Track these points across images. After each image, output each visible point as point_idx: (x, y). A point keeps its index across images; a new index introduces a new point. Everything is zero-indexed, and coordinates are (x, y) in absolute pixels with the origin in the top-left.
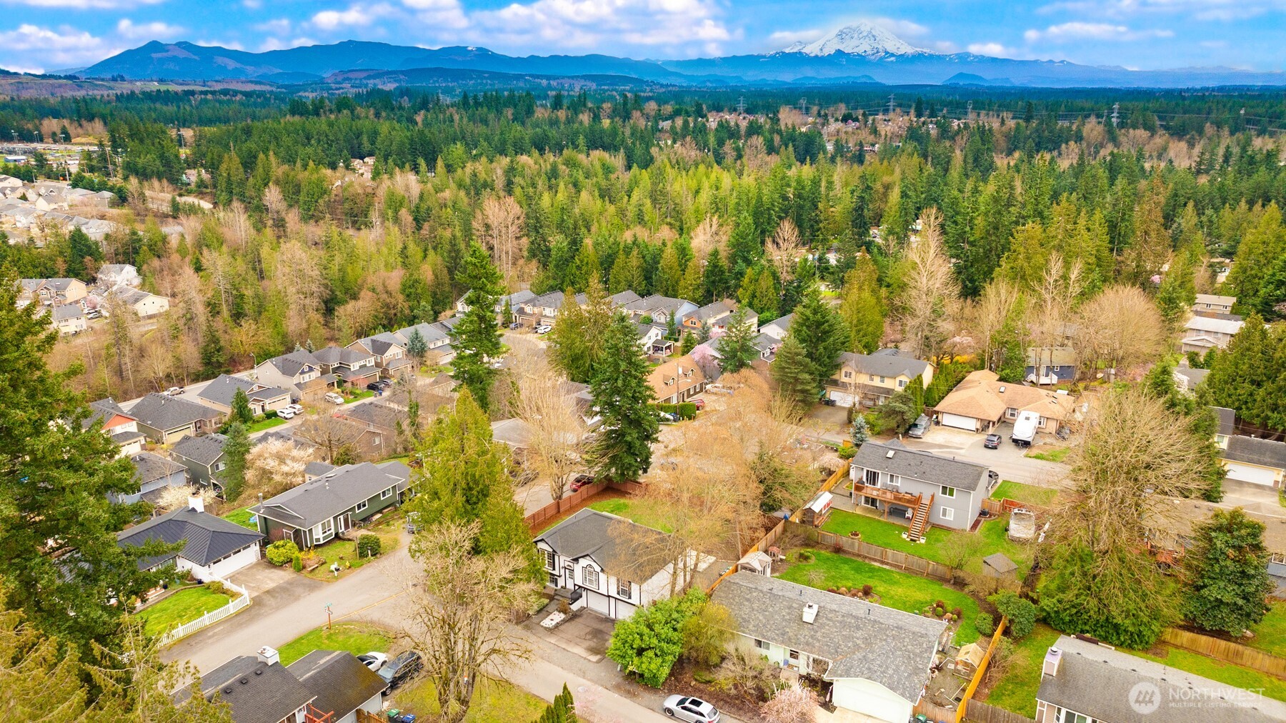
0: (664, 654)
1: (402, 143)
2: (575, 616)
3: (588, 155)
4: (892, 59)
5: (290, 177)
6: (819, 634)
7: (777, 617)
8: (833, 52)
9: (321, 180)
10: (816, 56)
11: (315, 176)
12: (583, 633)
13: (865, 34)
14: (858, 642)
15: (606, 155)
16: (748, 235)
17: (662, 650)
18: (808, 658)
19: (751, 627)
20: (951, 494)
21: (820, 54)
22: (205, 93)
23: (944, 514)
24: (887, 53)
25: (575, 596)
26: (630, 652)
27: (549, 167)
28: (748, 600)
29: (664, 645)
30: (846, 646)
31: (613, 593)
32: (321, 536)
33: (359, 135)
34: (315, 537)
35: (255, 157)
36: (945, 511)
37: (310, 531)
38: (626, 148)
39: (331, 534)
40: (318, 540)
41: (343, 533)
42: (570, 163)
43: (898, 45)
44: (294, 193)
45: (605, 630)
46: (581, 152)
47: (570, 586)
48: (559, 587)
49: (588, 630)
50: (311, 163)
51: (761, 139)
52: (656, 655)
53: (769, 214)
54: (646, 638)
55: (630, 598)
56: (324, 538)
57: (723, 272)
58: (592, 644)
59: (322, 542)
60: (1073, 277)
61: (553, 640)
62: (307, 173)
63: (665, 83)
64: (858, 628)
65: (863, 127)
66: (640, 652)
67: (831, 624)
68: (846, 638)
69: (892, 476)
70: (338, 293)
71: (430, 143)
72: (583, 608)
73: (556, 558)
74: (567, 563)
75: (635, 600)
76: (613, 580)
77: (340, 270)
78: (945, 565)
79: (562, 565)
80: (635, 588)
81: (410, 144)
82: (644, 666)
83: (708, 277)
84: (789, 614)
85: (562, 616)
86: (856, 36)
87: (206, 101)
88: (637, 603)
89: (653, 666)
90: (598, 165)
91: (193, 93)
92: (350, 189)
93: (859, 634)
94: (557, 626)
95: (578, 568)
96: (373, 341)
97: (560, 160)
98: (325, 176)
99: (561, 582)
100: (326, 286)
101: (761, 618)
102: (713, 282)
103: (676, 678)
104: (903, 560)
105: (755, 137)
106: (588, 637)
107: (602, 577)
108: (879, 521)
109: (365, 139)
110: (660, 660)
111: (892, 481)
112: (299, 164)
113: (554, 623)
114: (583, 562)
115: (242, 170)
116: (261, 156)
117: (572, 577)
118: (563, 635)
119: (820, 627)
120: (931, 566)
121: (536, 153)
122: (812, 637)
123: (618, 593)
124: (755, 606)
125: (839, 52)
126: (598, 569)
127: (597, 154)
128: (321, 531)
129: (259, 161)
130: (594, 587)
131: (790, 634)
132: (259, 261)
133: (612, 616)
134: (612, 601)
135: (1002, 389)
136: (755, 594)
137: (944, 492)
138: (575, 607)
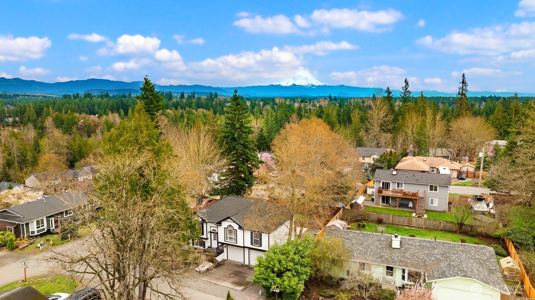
0: (298, 274)
1: (113, 105)
2: (219, 265)
3: (197, 110)
4: (314, 87)
5: (59, 117)
6: (407, 255)
7: (372, 247)
8: (292, 85)
9: (73, 118)
10: (285, 86)
11: (71, 116)
12: (227, 274)
13: (304, 78)
14: (438, 257)
15: (205, 111)
16: (273, 128)
17: (297, 272)
18: (404, 271)
19: (355, 255)
20: (436, 190)
21: (287, 86)
22: (25, 96)
23: (432, 203)
24: (312, 85)
25: (219, 251)
26: (272, 275)
27: (179, 114)
28: (347, 239)
29: (298, 267)
30: (430, 260)
31: (248, 244)
32: (36, 230)
33: (93, 106)
34: (30, 230)
35: (43, 109)
36: (432, 200)
37: (27, 224)
38: (213, 108)
39: (44, 229)
40: (33, 232)
41: (53, 230)
42: (189, 113)
43: (317, 82)
44: (60, 125)
45: (243, 271)
46: (193, 109)
47: (215, 245)
48: (206, 247)
49: (231, 272)
50: (69, 111)
51: (269, 107)
52: (293, 275)
53: (281, 123)
54: (284, 262)
55: (261, 246)
56: (38, 231)
57: (265, 139)
58: (236, 279)
59: (36, 234)
60: (438, 119)
61: (205, 279)
62: (67, 115)
63: (226, 95)
64: (433, 248)
65: (309, 104)
66: (280, 274)
67: (413, 247)
68: (428, 255)
69: (398, 184)
70: (77, 157)
71: (126, 105)
72: (224, 261)
73: (205, 225)
74: (212, 228)
75: (265, 246)
76: (248, 234)
77: (79, 147)
78: (452, 223)
79: (209, 230)
80: (265, 237)
81: (117, 105)
82: (286, 283)
83: (258, 142)
84: (380, 244)
85: (211, 264)
86: (300, 79)
87: (24, 98)
88: (267, 249)
89: (293, 283)
90: (201, 114)
91: (18, 96)
92: (87, 122)
93: (436, 252)
94: (208, 270)
95: (221, 231)
96: (92, 168)
97: (185, 112)
98: (76, 116)
99: (208, 244)
100: (71, 154)
101: (361, 249)
102: (261, 143)
103: (306, 296)
104: (423, 223)
105: (267, 105)
106: (231, 276)
107: (240, 232)
108: (394, 210)
109: (96, 107)
110: (296, 279)
111: (398, 187)
112: (63, 111)
113: (205, 268)
114: (225, 224)
115: (35, 115)
116: (45, 108)
117: (216, 238)
118: (213, 276)
119: (407, 250)
120: (442, 224)
121: (174, 109)
122: (403, 257)
123: (252, 244)
124: (354, 242)
125: (294, 84)
126: (236, 227)
127: (200, 110)
128: (35, 226)
129: (44, 111)
130: (233, 242)
131: (386, 257)
132: (38, 146)
133: (247, 263)
134: (247, 250)
135: (425, 160)
136: (351, 235)
137: (431, 189)
138: (219, 258)
